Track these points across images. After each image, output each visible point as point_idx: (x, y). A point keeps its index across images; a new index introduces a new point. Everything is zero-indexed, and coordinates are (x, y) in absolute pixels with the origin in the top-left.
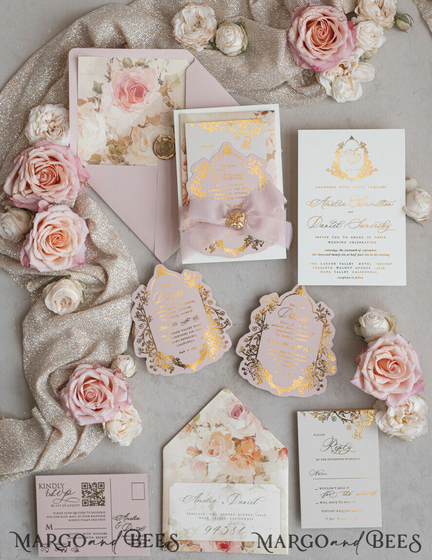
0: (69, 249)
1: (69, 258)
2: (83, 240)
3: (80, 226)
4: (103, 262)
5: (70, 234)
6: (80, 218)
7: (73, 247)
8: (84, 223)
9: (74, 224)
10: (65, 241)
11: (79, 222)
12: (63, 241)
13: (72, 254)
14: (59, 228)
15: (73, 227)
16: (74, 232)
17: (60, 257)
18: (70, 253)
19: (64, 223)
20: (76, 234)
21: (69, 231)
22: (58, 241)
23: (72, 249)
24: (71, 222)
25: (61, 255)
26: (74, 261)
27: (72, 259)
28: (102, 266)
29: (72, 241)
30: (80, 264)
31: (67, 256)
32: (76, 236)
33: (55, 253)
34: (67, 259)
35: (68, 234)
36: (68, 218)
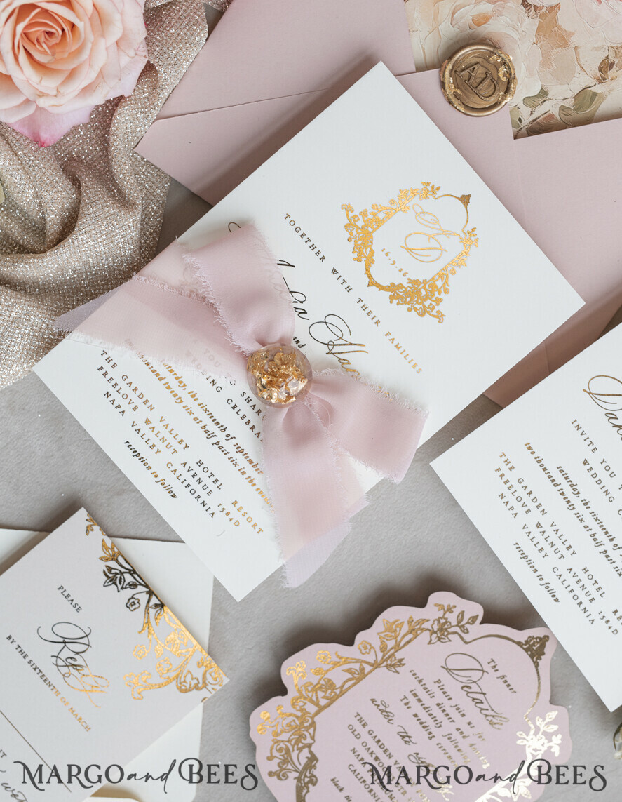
0: (49, 84)
1: (27, 101)
2: (99, 98)
3: (124, 60)
4: (92, 189)
5: (85, 55)
6: (143, 47)
7: (61, 90)
8: (141, 66)
9: (117, 42)
10: (58, 56)
11: (132, 53)
12: (53, 54)
13: (42, 102)
14: (78, 16)
15: (107, 49)
16: (101, 59)
17: (9, 78)
18: (41, 95)
19: (100, 19)
20: (97, 69)
21: (89, 45)
22: (42, 39)
23: (54, 92)
24: (115, 33)
25: (17, 77)
26: (31, 120)
27: (31, 111)
28: (80, 194)
29: (72, 75)
30: (37, 140)
31: (27, 93)
32: (93, 75)
33: (9, 57)
34: (22, 99)
35: (79, 51)
36: (117, 17)
